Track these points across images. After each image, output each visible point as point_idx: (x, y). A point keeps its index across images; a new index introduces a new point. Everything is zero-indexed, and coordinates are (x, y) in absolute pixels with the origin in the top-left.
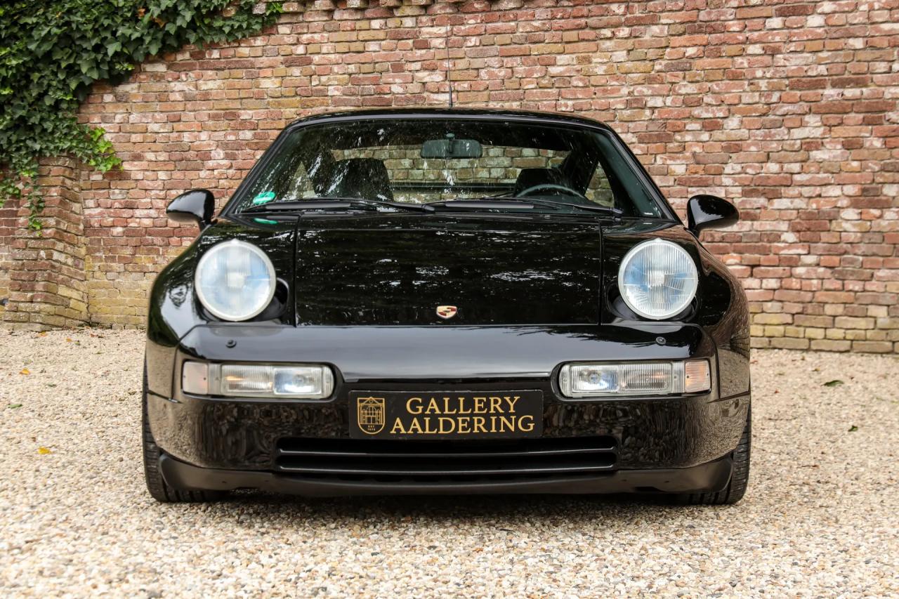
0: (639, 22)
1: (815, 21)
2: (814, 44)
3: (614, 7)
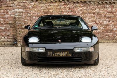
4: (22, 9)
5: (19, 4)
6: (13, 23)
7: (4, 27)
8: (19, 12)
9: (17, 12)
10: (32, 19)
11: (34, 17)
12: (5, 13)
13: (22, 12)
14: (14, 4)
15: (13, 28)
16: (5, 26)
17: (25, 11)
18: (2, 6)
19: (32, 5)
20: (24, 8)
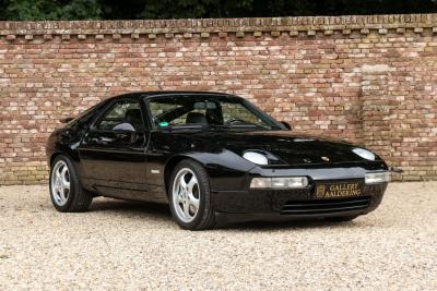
0: (101, 52)
1: (179, 55)
2: (179, 63)
3: (90, 45)
4: (385, 63)
5: (374, 50)
6: (356, 107)
7: (329, 122)
8: (376, 74)
9: (367, 74)
10: (419, 95)
11: (428, 88)
12: (332, 80)
13: (385, 73)
14: (357, 50)
15: (355, 123)
16: (331, 117)
17: (394, 69)
18: (320, 58)
19: (420, 50)
20: (392, 59)
